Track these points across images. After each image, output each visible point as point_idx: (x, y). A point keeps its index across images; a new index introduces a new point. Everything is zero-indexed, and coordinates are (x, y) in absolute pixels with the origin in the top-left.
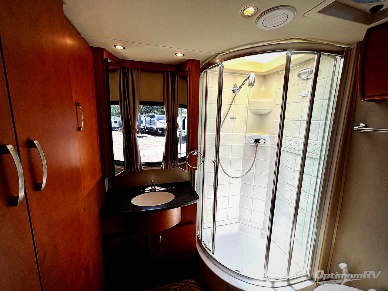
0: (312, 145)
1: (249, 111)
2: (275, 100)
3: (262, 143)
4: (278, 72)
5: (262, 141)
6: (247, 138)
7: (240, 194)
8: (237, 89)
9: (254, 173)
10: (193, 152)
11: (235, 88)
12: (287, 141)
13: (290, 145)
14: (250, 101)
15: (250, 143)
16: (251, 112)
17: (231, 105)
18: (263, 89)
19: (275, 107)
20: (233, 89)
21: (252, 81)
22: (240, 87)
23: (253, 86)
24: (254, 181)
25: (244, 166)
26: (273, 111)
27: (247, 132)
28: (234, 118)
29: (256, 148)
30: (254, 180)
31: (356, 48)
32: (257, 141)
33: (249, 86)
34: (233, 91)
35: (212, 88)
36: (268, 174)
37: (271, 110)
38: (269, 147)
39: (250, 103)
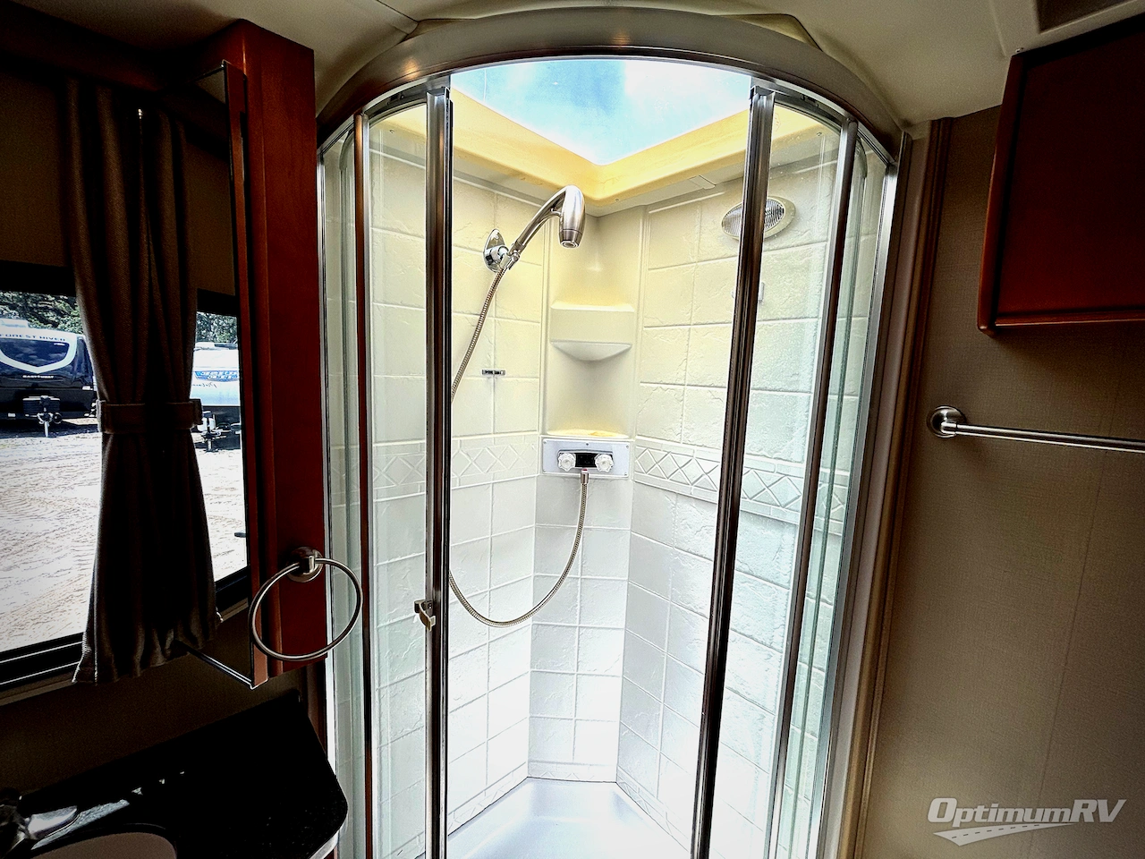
0: (786, 477)
1: (550, 346)
2: (638, 310)
3: (605, 468)
4: (646, 207)
5: (604, 460)
6: (550, 452)
7: (530, 670)
8: (503, 251)
9: (579, 582)
10: (293, 567)
11: (495, 249)
12: (693, 461)
13: (706, 476)
14: (557, 306)
15: (562, 470)
16: (558, 349)
17: (483, 315)
18: (596, 268)
19: (640, 336)
20: (487, 252)
21: (573, 220)
22: (519, 246)
23: (578, 241)
24: (578, 613)
25: (541, 559)
26: (632, 351)
27: (547, 428)
28: (498, 373)
29: (584, 487)
30: (579, 607)
31: (927, 141)
32: (585, 460)
33: (563, 239)
34: (489, 258)
35: (392, 230)
36: (627, 578)
37: (626, 347)
38: (626, 479)
39: (552, 318)
